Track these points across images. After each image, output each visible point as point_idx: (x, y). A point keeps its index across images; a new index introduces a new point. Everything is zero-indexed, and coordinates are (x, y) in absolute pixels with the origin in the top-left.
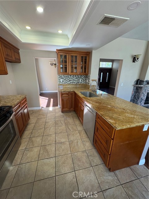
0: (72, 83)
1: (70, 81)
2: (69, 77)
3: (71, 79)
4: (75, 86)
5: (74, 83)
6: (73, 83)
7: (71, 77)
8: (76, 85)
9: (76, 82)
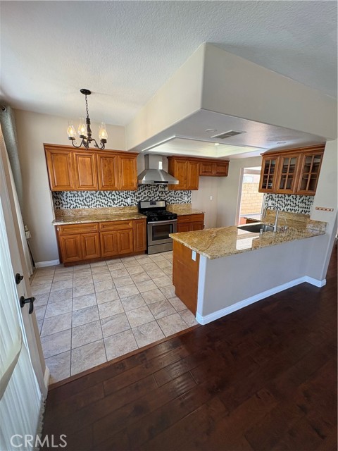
0: (289, 211)
1: (287, 205)
2: (287, 197)
3: (289, 202)
4: (295, 218)
5: (295, 211)
6: (293, 212)
7: (291, 198)
8: (298, 215)
9: (301, 210)
